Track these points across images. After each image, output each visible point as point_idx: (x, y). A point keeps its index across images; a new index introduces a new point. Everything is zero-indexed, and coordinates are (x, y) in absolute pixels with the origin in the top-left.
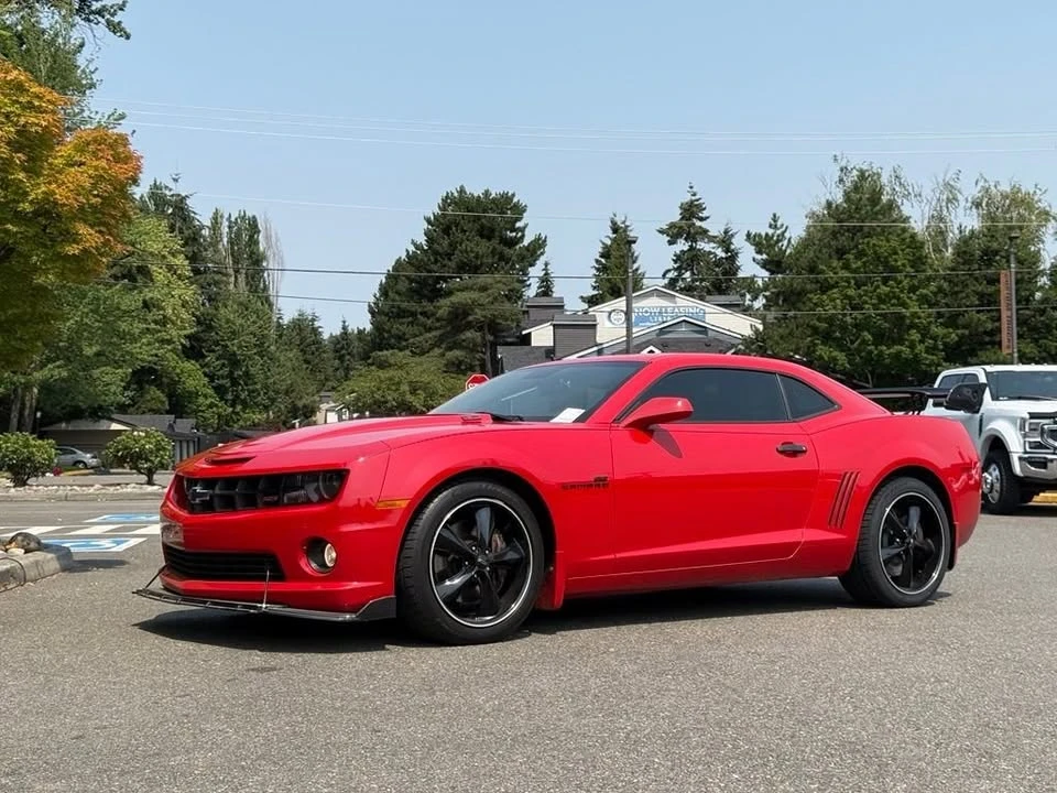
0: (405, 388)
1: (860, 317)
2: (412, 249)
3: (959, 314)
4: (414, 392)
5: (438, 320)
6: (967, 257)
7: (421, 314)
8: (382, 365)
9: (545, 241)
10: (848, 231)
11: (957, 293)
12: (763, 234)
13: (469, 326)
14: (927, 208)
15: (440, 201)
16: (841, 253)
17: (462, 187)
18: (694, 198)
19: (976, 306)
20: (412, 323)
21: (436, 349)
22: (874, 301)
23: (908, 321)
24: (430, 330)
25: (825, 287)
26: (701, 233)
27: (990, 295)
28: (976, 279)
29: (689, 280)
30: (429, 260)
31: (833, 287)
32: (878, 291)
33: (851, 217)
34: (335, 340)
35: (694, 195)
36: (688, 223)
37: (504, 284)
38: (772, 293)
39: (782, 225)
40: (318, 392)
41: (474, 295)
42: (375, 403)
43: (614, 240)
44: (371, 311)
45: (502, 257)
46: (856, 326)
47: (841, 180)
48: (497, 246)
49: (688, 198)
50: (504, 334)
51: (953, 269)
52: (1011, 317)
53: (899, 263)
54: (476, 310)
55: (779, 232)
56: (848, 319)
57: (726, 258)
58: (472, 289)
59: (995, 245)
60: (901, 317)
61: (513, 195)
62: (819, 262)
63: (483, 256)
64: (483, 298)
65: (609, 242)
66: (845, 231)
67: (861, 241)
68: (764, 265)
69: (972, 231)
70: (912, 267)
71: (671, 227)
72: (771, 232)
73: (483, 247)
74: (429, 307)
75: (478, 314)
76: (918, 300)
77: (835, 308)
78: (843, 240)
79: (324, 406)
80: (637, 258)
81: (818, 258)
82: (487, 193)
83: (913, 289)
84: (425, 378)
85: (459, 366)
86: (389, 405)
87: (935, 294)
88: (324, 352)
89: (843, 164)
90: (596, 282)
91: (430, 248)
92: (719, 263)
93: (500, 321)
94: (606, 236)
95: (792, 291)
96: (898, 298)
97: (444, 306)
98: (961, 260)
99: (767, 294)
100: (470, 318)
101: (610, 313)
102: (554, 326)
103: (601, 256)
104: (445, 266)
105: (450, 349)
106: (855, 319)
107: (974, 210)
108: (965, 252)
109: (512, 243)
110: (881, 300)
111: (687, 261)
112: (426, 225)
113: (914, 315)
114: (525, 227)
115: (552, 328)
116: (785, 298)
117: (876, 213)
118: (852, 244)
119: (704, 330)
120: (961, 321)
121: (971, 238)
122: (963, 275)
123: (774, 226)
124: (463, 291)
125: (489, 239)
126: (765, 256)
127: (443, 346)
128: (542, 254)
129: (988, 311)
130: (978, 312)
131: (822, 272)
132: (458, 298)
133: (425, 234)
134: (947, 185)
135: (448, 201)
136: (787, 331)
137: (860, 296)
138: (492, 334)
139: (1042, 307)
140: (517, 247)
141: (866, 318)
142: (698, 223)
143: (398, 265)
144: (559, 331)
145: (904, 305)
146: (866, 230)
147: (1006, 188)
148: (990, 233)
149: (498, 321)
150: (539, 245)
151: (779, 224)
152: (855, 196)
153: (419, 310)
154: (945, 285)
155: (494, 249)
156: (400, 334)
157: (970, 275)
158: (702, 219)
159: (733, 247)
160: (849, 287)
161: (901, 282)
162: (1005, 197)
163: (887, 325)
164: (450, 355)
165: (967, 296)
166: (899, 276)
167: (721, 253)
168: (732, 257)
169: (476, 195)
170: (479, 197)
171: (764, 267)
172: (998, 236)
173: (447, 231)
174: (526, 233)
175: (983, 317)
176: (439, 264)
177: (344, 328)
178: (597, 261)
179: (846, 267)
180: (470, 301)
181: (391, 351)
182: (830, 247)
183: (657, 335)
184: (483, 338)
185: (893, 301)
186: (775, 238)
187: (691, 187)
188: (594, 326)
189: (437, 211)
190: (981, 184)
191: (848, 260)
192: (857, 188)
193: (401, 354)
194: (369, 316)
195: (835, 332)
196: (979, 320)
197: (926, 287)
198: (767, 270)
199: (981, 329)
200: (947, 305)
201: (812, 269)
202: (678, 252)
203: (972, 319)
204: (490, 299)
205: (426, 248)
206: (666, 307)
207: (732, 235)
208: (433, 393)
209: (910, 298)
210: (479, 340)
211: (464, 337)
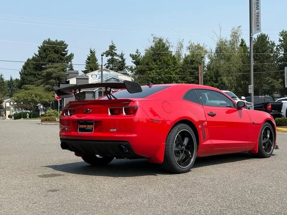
0: (33, 95)
1: (160, 77)
2: (34, 55)
3: (185, 77)
4: (36, 97)
5: (42, 76)
6: (187, 62)
7: (37, 74)
8: (26, 89)
9: (73, 55)
10: (157, 54)
11: (184, 72)
12: (134, 55)
13: (52, 78)
14: (176, 49)
15: (43, 42)
16: (155, 60)
17: (49, 39)
18: (113, 44)
19: (189, 75)
20: (34, 77)
21: (42, 85)
22: (164, 73)
23: (172, 79)
24: (40, 79)
25: (151, 70)
26: (115, 54)
27: (193, 72)
28: (189, 68)
29: (111, 67)
30: (39, 59)
31: (153, 69)
32: (165, 70)
33: (157, 51)
34: (9, 82)
35: (113, 43)
36: (111, 51)
37: (62, 66)
38: (137, 71)
39: (139, 52)
40: (3, 97)
41: (53, 69)
42: (24, 100)
43: (91, 55)
44: (20, 73)
45: (61, 59)
46: (159, 80)
47: (154, 41)
48: (60, 56)
49: (111, 44)
50: (62, 81)
51: (184, 65)
52: (202, 78)
53: (170, 63)
54: (54, 74)
55: (138, 54)
56: (157, 78)
57: (122, 61)
58: (52, 67)
59: (194, 59)
60: (171, 78)
61: (64, 41)
62: (149, 62)
63: (55, 58)
64: (56, 70)
65: (89, 56)
66: (156, 54)
67: (160, 57)
68: (135, 63)
69: (188, 55)
70: (173, 64)
71: (106, 52)
72: (136, 54)
73: (56, 56)
74: (40, 73)
75: (54, 75)
76: (175, 73)
77: (154, 75)
78: (155, 57)
79: (5, 101)
80: (97, 60)
81: (149, 61)
82: (56, 40)
83: (174, 70)
84: (40, 93)
85: (49, 89)
86: (29, 100)
87: (179, 72)
88: (5, 85)
89: (154, 36)
90: (86, 67)
91: (40, 55)
92: (120, 62)
93: (61, 77)
94: (89, 54)
95: (142, 71)
96: (170, 72)
97: (44, 72)
98: (185, 63)
99: (136, 71)
100: (52, 76)
101: (92, 75)
102: (77, 78)
103: (87, 60)
104: (44, 61)
105: (46, 85)
106: (159, 78)
107: (188, 50)
108: (186, 61)
109: (64, 55)
110: (166, 73)
111: (111, 61)
112: (38, 49)
113: (174, 77)
114: (68, 51)
115: (76, 79)
116: (140, 72)
117: (164, 50)
118: (158, 58)
119: (118, 80)
120: (186, 79)
121: (188, 57)
122: (186, 67)
123: (137, 52)
124: (50, 68)
125: (57, 54)
126: (135, 61)
127: (44, 84)
128: (73, 58)
129: (192, 76)
130: (190, 76)
131: (150, 65)
132: (49, 70)
133: (38, 52)
134: (180, 43)
135: (45, 42)
136: (141, 81)
137: (160, 72)
138: (58, 81)
139: (205, 75)
140: (66, 56)
141: (162, 78)
142: (114, 51)
143: (29, 60)
144: (78, 80)
145: (171, 74)
146: (161, 54)
147: (196, 44)
148: (193, 56)
149: (60, 77)
150: (71, 56)
151: (138, 52)
152: (158, 45)
153: (37, 73)
154: (182, 69)
155: (59, 57)
156: (31, 80)
157: (188, 67)
158: (115, 50)
159: (123, 58)
160: (157, 69)
161: (171, 68)
162: (196, 46)
163: (167, 80)
164: (46, 86)
165: (187, 72)
166: (170, 67)
167: (120, 60)
168: (123, 61)
169: (53, 41)
170: (54, 41)
171: (134, 63)
172: (194, 57)
173: (45, 51)
174: (68, 52)
175: (191, 78)
176: (42, 60)
177: (11, 78)
178: (86, 61)
179: (157, 64)
180: (52, 71)
181: (28, 85)
182: (152, 58)
183: (106, 82)
184: (56, 82)
185: (169, 73)
186: (137, 56)
187: (112, 41)
188: (88, 79)
189: (42, 45)
190: (190, 43)
191: (157, 62)
192: (159, 43)
193: (31, 86)
194: (20, 75)
195: (154, 81)
196: (190, 79)
197: (177, 70)
198: (135, 64)
199: (190, 81)
200: (182, 75)
201: (147, 64)
202: (108, 59)
203: (188, 78)
204: (58, 70)
205: (38, 55)
206: (108, 74)
207: (123, 55)
208: (42, 97)
209: (173, 73)
210: (55, 82)
211: (50, 81)
